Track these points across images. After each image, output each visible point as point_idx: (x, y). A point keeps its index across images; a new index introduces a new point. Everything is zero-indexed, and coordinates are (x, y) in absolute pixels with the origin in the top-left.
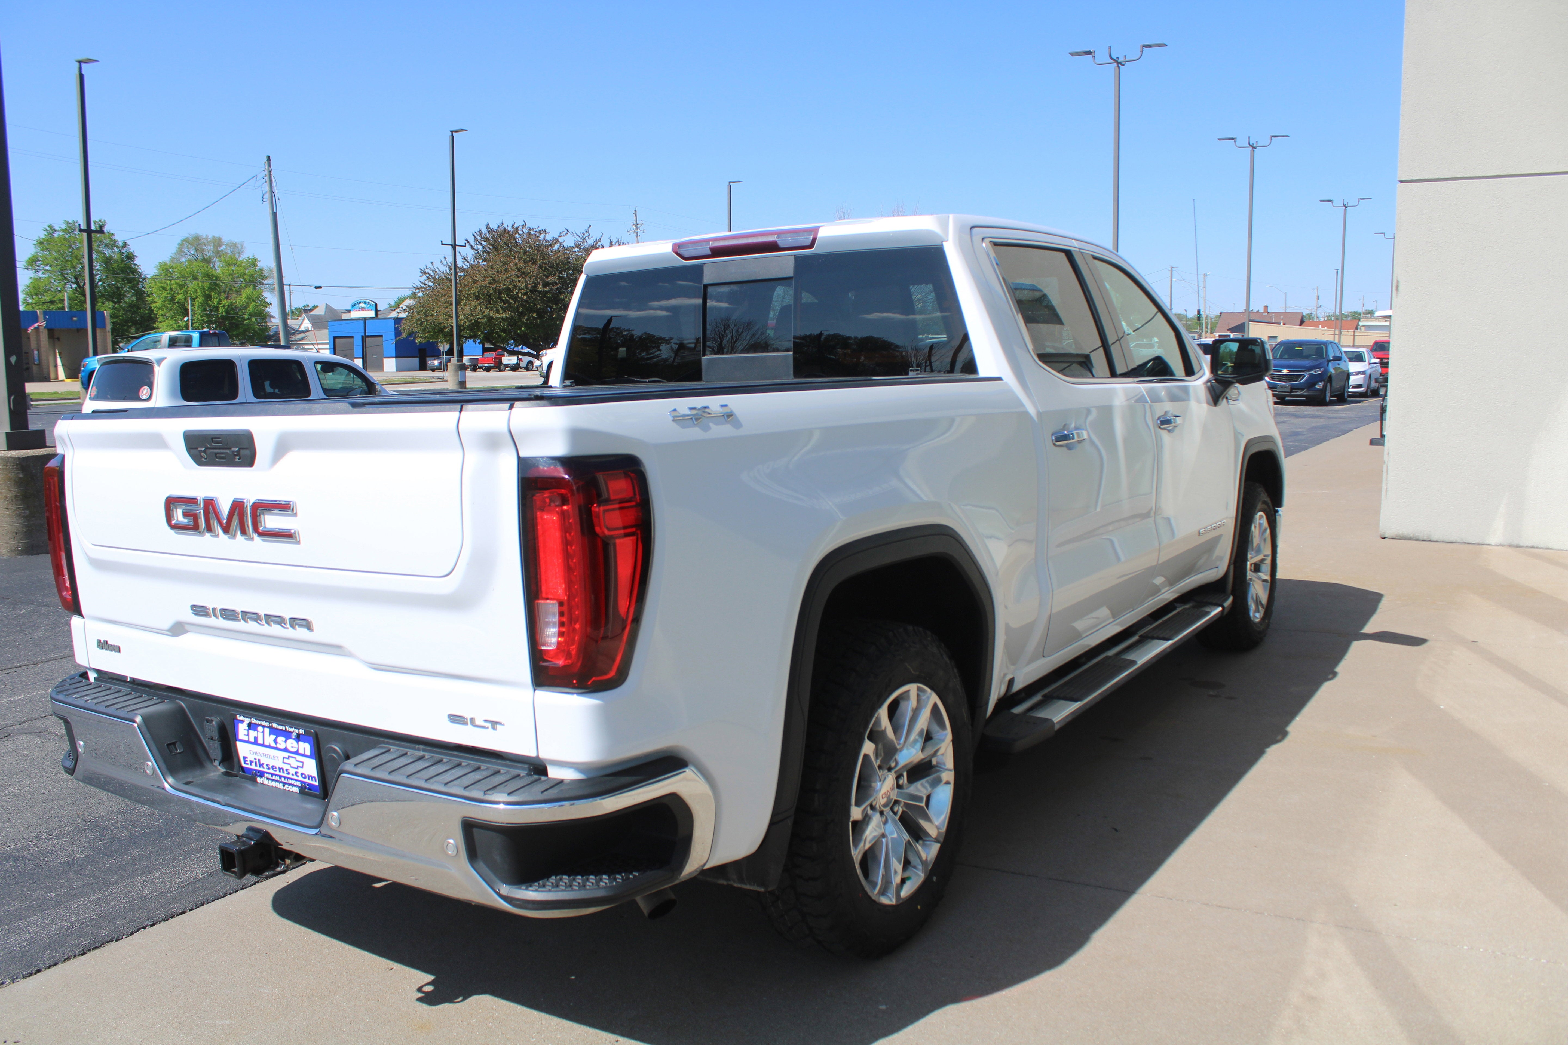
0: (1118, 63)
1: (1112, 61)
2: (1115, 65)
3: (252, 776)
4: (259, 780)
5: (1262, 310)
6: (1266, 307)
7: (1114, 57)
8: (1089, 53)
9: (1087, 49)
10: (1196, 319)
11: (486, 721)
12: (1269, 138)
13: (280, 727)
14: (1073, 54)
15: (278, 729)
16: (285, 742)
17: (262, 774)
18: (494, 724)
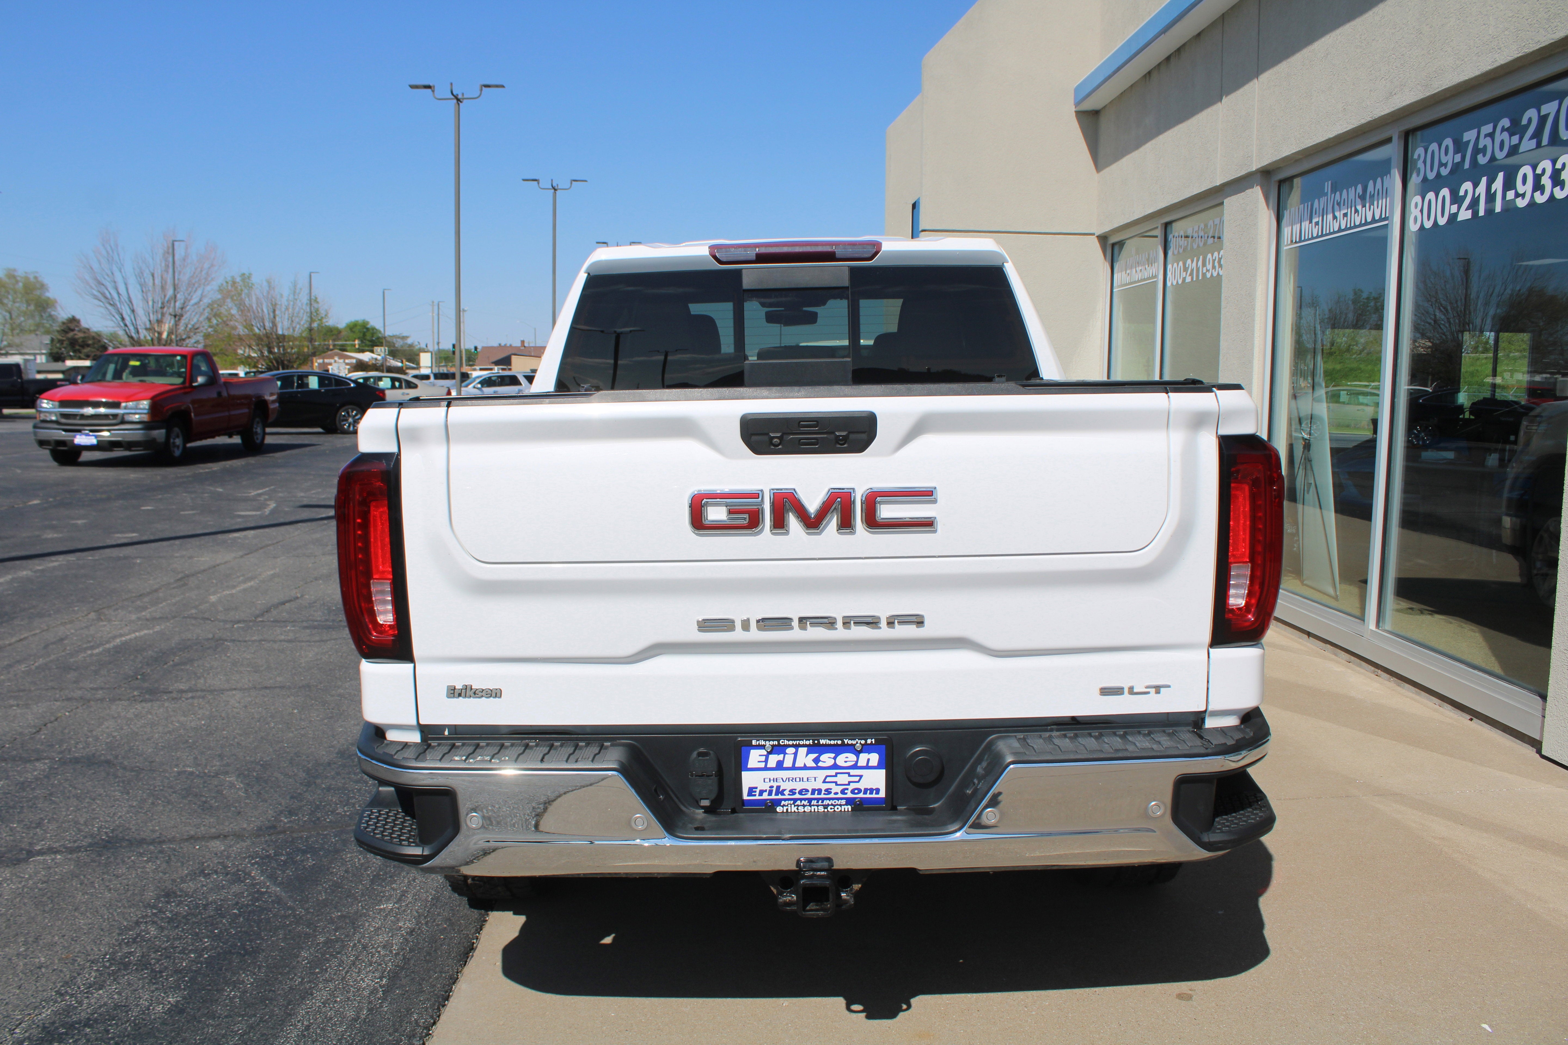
0: (458, 100)
1: (452, 97)
2: (455, 101)
3: (770, 806)
4: (779, 809)
5: (519, 344)
6: (523, 342)
7: (455, 93)
8: (429, 87)
9: (426, 83)
10: (451, 353)
11: (1147, 687)
12: (569, 182)
13: (832, 742)
14: (412, 87)
15: (831, 745)
16: (835, 758)
17: (778, 802)
18: (1158, 689)
